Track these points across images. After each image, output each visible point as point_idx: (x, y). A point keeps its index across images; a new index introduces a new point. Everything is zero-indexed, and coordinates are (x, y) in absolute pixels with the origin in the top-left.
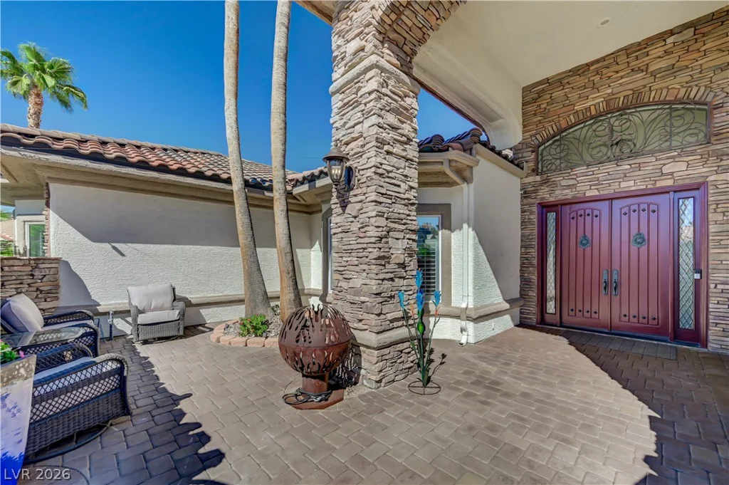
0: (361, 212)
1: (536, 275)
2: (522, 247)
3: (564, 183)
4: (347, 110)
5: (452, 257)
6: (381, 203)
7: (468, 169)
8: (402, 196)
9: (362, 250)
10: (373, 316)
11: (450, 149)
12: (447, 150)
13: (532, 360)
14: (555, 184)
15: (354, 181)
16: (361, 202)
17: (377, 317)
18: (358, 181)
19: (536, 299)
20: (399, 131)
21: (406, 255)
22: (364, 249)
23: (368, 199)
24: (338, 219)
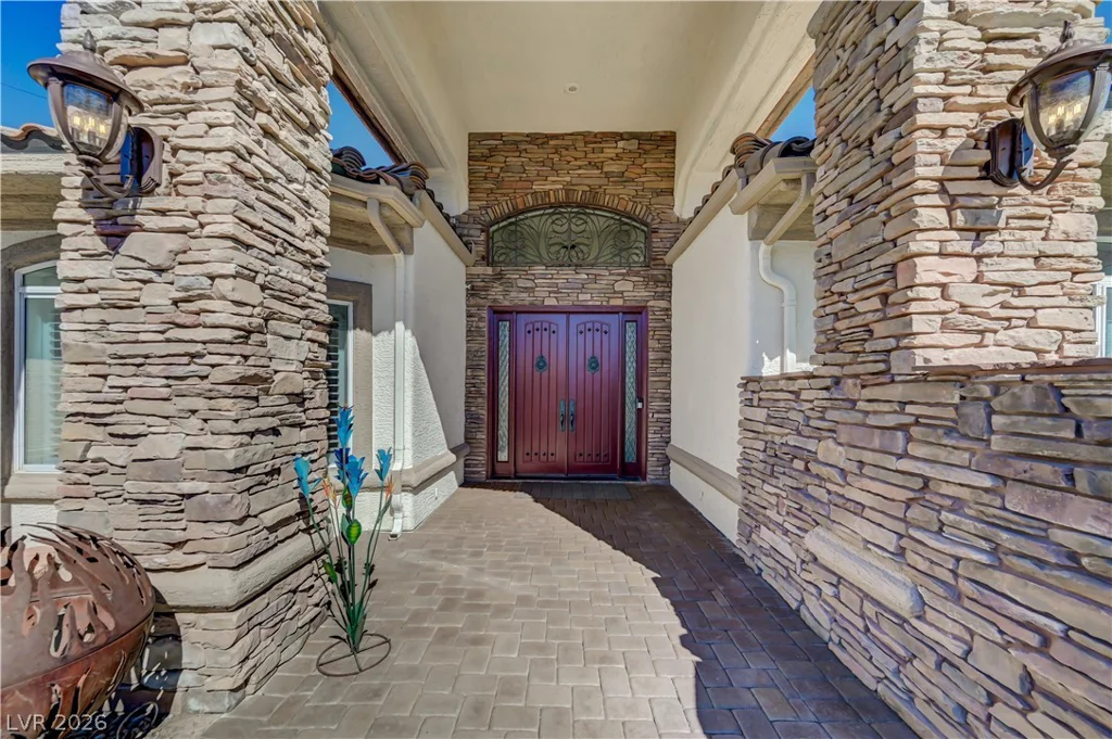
0: (181, 258)
1: (486, 408)
2: (467, 368)
3: (521, 283)
5: (374, 381)
6: (249, 247)
7: (406, 227)
8: (298, 243)
9: (185, 360)
10: (225, 528)
11: (382, 181)
12: (376, 182)
13: (506, 537)
14: (510, 284)
15: (158, 171)
16: (183, 231)
17: (237, 529)
18: (172, 175)
19: (485, 442)
20: (292, 95)
21: (306, 374)
22: (193, 356)
23: (208, 230)
24: (86, 269)
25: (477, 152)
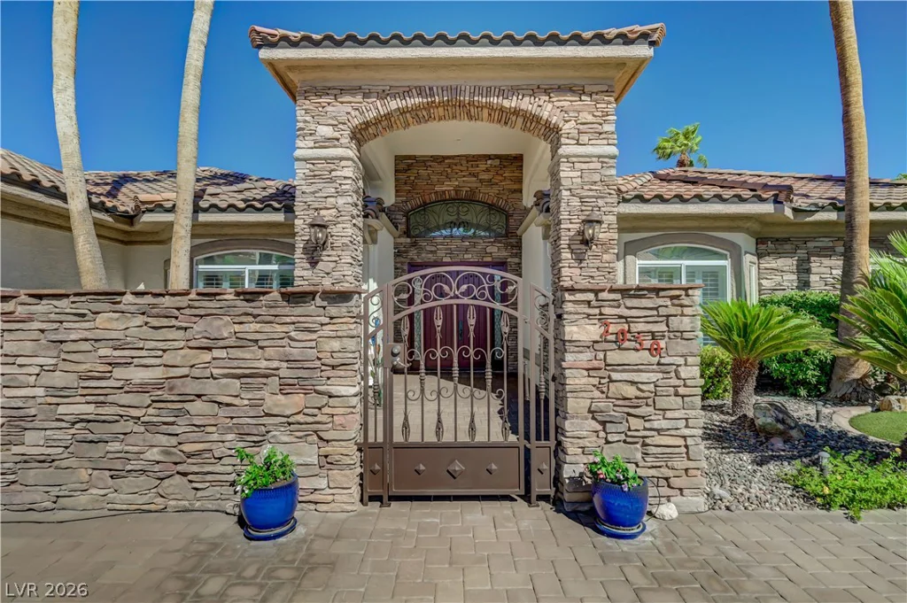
0: (334, 270)
3: (428, 248)
4: (318, 181)
7: (375, 232)
14: (421, 248)
16: (336, 261)
18: (332, 244)
23: (343, 261)
24: (305, 273)
25: (401, 167)
